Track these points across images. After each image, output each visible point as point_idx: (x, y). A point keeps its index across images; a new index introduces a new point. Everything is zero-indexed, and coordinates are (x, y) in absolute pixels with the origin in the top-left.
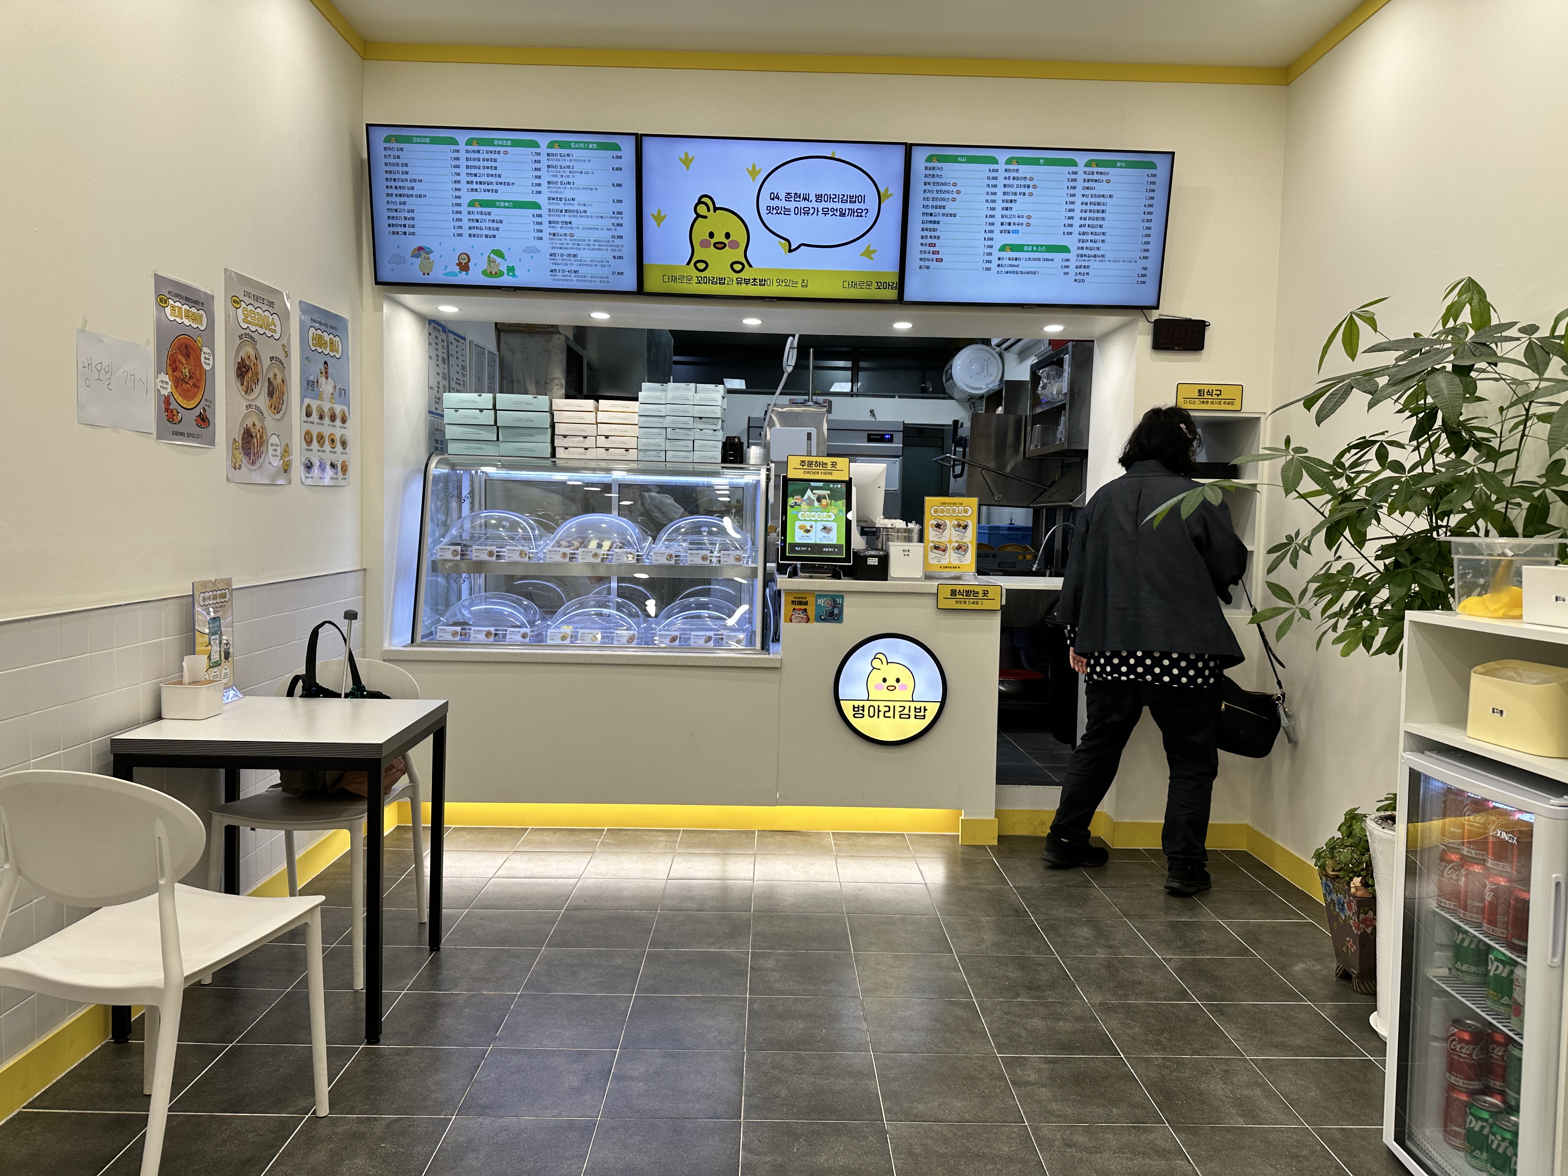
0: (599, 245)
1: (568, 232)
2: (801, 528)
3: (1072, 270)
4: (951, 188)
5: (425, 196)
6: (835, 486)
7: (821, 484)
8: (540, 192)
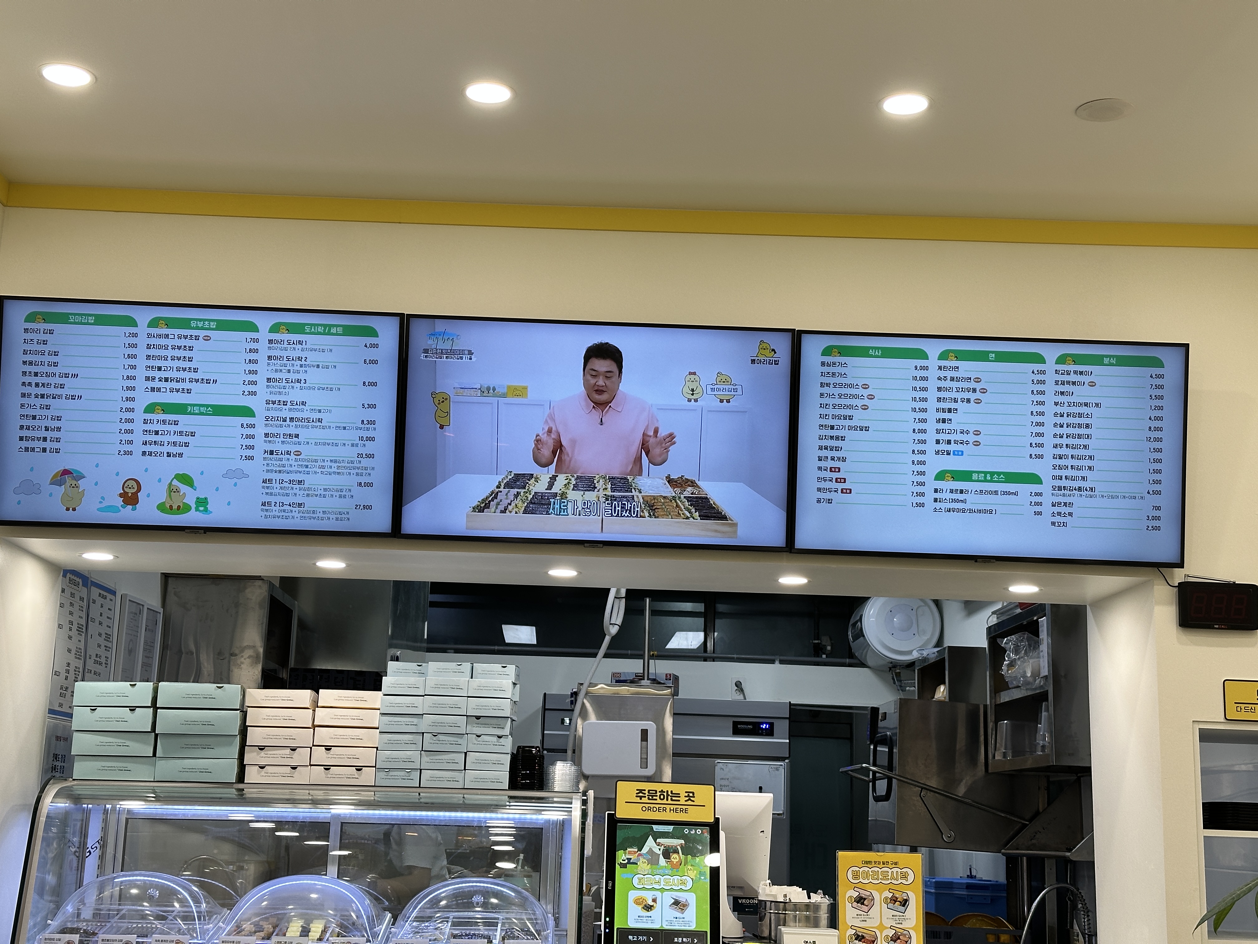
0: (338, 467)
1: (293, 448)
2: (637, 902)
3: (1047, 509)
4: (860, 392)
5: (80, 397)
6: (693, 832)
7: (670, 828)
8: (254, 393)
